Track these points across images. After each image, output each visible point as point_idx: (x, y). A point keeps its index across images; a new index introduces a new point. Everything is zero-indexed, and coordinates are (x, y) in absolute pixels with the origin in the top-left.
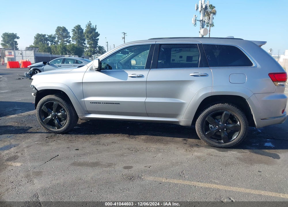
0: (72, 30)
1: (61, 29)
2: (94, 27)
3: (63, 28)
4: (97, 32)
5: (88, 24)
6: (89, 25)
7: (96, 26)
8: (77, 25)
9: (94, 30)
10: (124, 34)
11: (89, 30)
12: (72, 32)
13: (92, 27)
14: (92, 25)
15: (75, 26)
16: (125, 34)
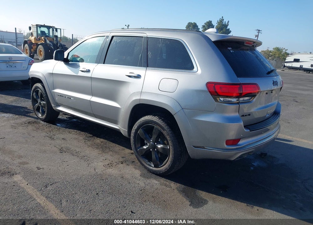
0: (202, 26)
1: (191, 25)
2: (226, 23)
3: (194, 24)
4: (229, 29)
5: (220, 20)
6: (222, 20)
7: (228, 22)
8: (208, 21)
9: (226, 26)
10: (258, 31)
11: (220, 27)
12: (202, 28)
13: (224, 23)
14: (224, 21)
15: (206, 22)
16: (260, 32)
